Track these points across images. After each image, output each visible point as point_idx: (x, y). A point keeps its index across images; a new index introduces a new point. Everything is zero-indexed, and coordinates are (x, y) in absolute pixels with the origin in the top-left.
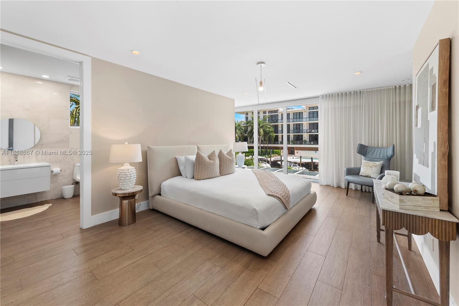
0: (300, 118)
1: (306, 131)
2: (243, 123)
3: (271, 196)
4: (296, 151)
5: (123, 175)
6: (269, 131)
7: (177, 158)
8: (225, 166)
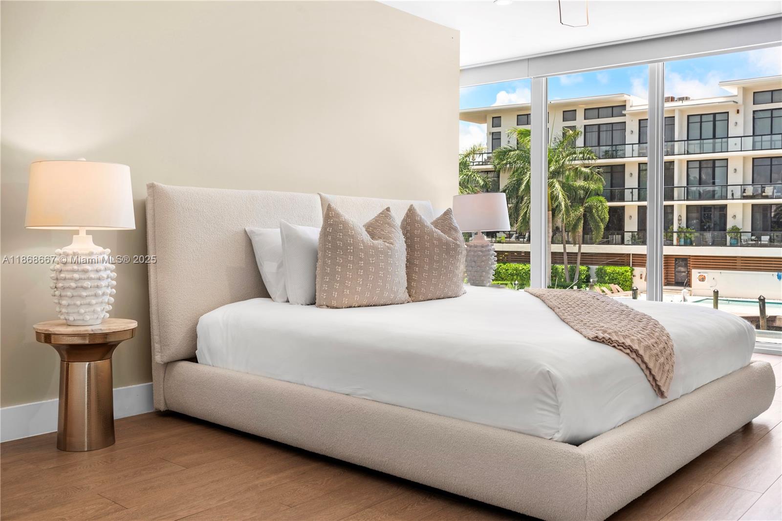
0: (714, 137)
1: (738, 192)
2: (479, 159)
3: (603, 342)
4: (695, 273)
5: (74, 271)
6: (587, 191)
7: (252, 232)
8: (426, 267)
